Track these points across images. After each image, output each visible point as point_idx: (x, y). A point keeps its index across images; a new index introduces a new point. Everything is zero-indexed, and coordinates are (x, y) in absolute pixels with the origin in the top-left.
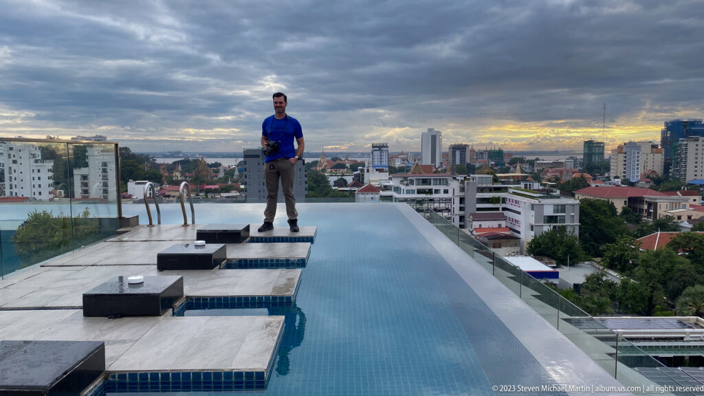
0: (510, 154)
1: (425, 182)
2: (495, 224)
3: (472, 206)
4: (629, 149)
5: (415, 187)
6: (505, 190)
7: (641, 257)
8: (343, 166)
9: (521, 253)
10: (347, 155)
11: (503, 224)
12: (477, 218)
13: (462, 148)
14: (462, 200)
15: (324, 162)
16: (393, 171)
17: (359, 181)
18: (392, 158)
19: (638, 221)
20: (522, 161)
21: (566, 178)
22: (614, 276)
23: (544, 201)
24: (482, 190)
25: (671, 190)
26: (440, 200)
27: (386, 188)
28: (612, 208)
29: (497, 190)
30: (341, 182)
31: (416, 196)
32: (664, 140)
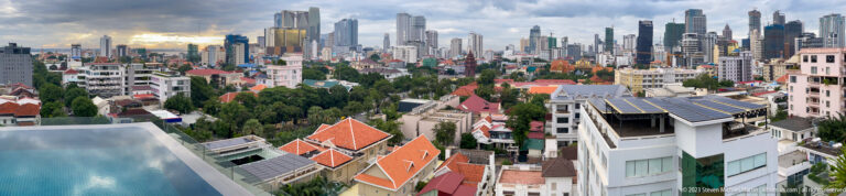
0: (149, 51)
1: (105, 68)
2: (145, 92)
3: (132, 82)
4: (210, 48)
5: (99, 71)
6: (150, 72)
7: (223, 106)
8: (54, 57)
9: (160, 108)
10: (56, 51)
11: (150, 92)
12: (135, 89)
13: (124, 47)
14: (126, 78)
15: (43, 55)
16: (85, 61)
17: (64, 66)
18: (83, 52)
19: (217, 87)
20: (156, 55)
21: (181, 64)
22: (210, 118)
23: (172, 79)
24: (137, 72)
25: (231, 70)
26: (115, 79)
27: (81, 72)
28: (205, 80)
29: (146, 72)
30: (54, 67)
31: (99, 76)
32: (225, 44)
